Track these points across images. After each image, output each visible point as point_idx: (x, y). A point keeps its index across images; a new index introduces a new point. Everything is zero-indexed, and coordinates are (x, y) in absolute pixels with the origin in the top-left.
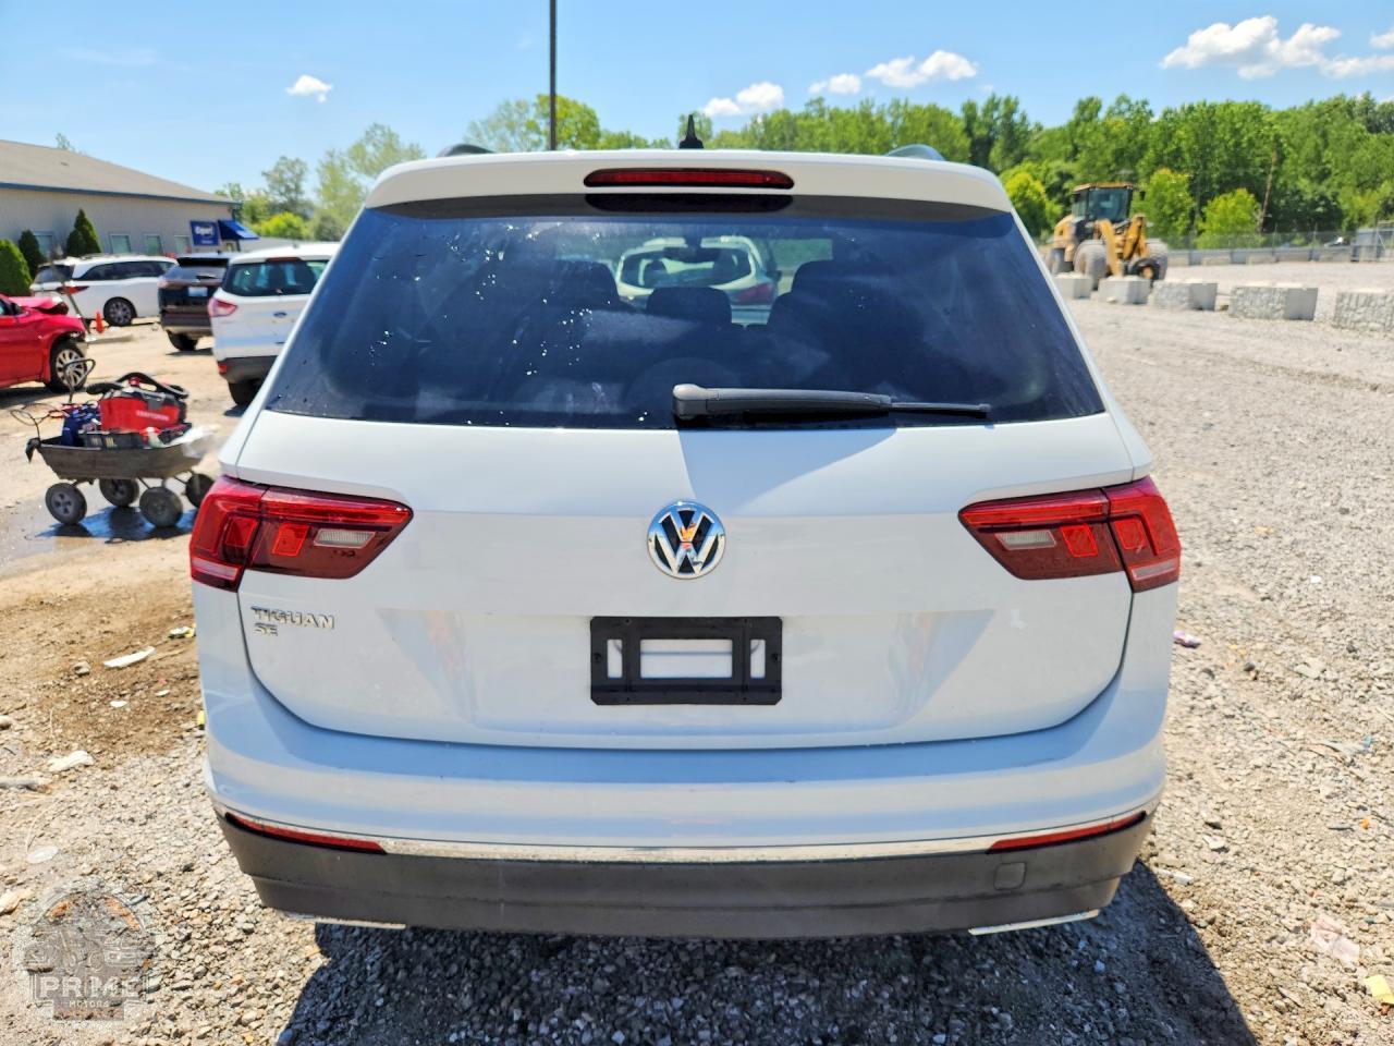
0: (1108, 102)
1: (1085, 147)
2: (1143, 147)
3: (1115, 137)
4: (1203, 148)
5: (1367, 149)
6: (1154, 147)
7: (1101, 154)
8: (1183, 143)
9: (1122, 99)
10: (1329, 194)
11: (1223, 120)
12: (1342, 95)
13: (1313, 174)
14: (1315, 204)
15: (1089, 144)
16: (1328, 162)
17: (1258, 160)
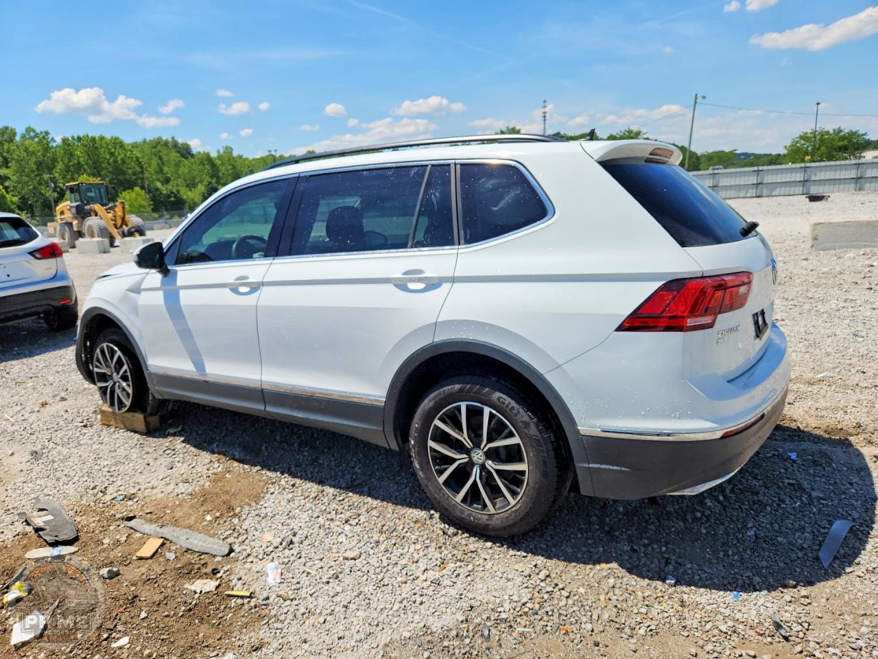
0: (20, 131)
1: (13, 159)
2: (54, 160)
3: (33, 153)
4: (95, 163)
5: (184, 166)
6: (62, 160)
7: (27, 163)
8: (81, 159)
9: (29, 130)
10: (174, 191)
11: (102, 147)
12: (160, 137)
13: (162, 179)
14: (169, 196)
15: (16, 157)
16: (167, 173)
17: (130, 171)
